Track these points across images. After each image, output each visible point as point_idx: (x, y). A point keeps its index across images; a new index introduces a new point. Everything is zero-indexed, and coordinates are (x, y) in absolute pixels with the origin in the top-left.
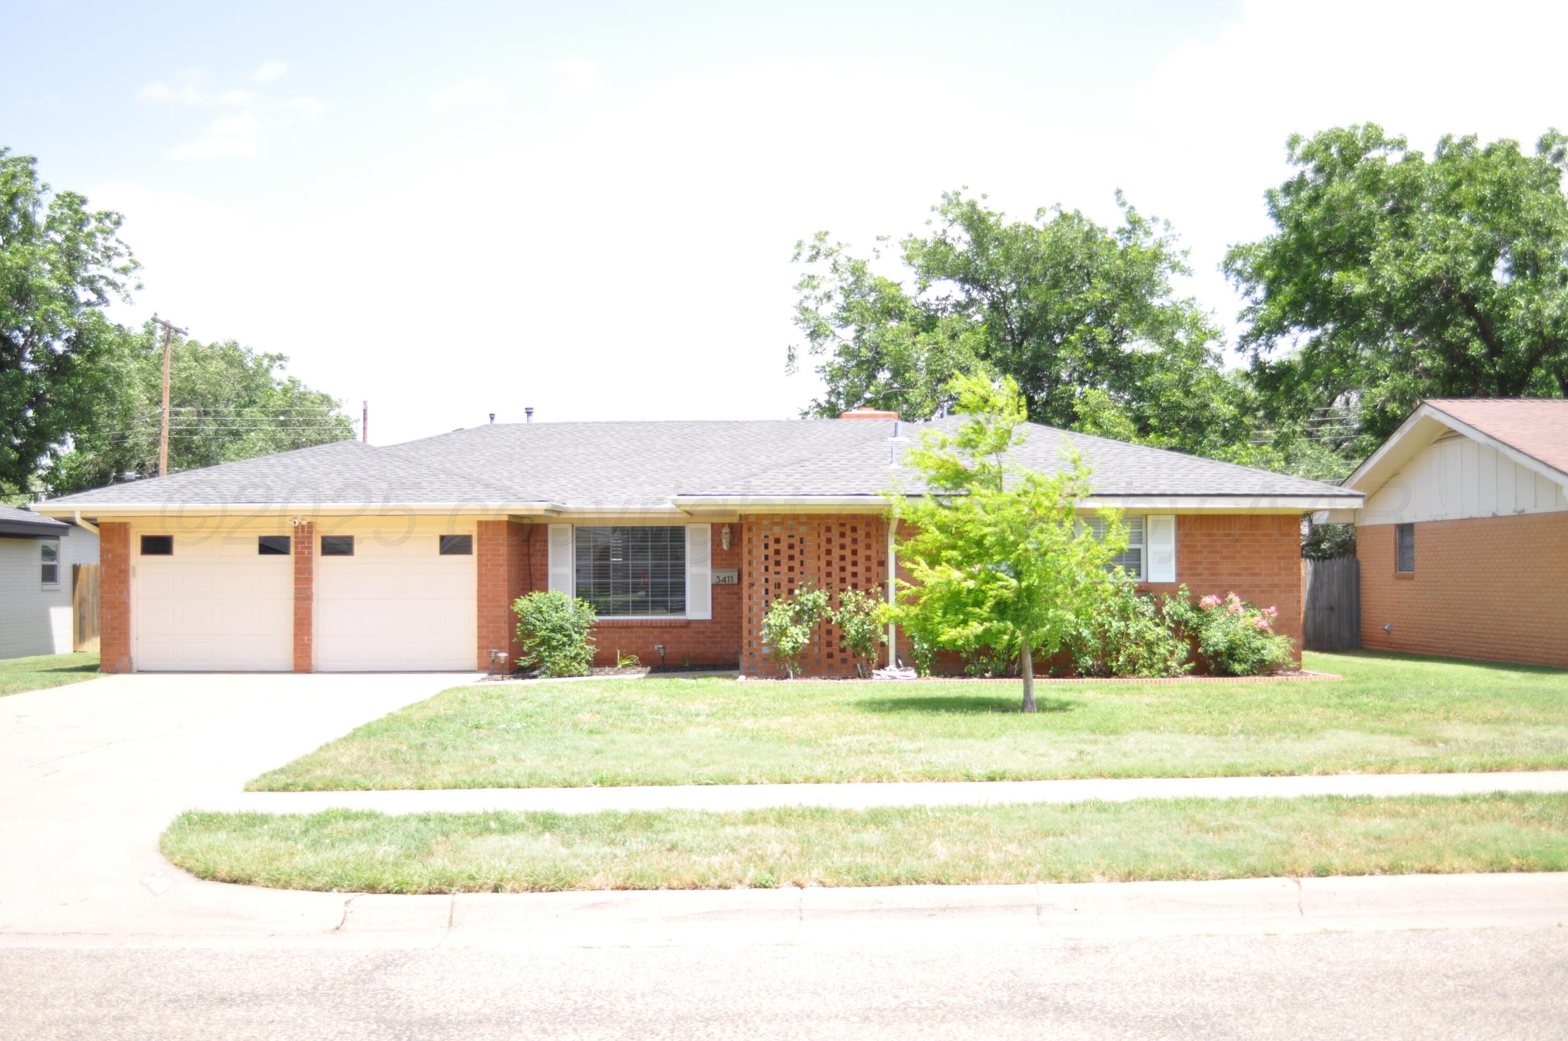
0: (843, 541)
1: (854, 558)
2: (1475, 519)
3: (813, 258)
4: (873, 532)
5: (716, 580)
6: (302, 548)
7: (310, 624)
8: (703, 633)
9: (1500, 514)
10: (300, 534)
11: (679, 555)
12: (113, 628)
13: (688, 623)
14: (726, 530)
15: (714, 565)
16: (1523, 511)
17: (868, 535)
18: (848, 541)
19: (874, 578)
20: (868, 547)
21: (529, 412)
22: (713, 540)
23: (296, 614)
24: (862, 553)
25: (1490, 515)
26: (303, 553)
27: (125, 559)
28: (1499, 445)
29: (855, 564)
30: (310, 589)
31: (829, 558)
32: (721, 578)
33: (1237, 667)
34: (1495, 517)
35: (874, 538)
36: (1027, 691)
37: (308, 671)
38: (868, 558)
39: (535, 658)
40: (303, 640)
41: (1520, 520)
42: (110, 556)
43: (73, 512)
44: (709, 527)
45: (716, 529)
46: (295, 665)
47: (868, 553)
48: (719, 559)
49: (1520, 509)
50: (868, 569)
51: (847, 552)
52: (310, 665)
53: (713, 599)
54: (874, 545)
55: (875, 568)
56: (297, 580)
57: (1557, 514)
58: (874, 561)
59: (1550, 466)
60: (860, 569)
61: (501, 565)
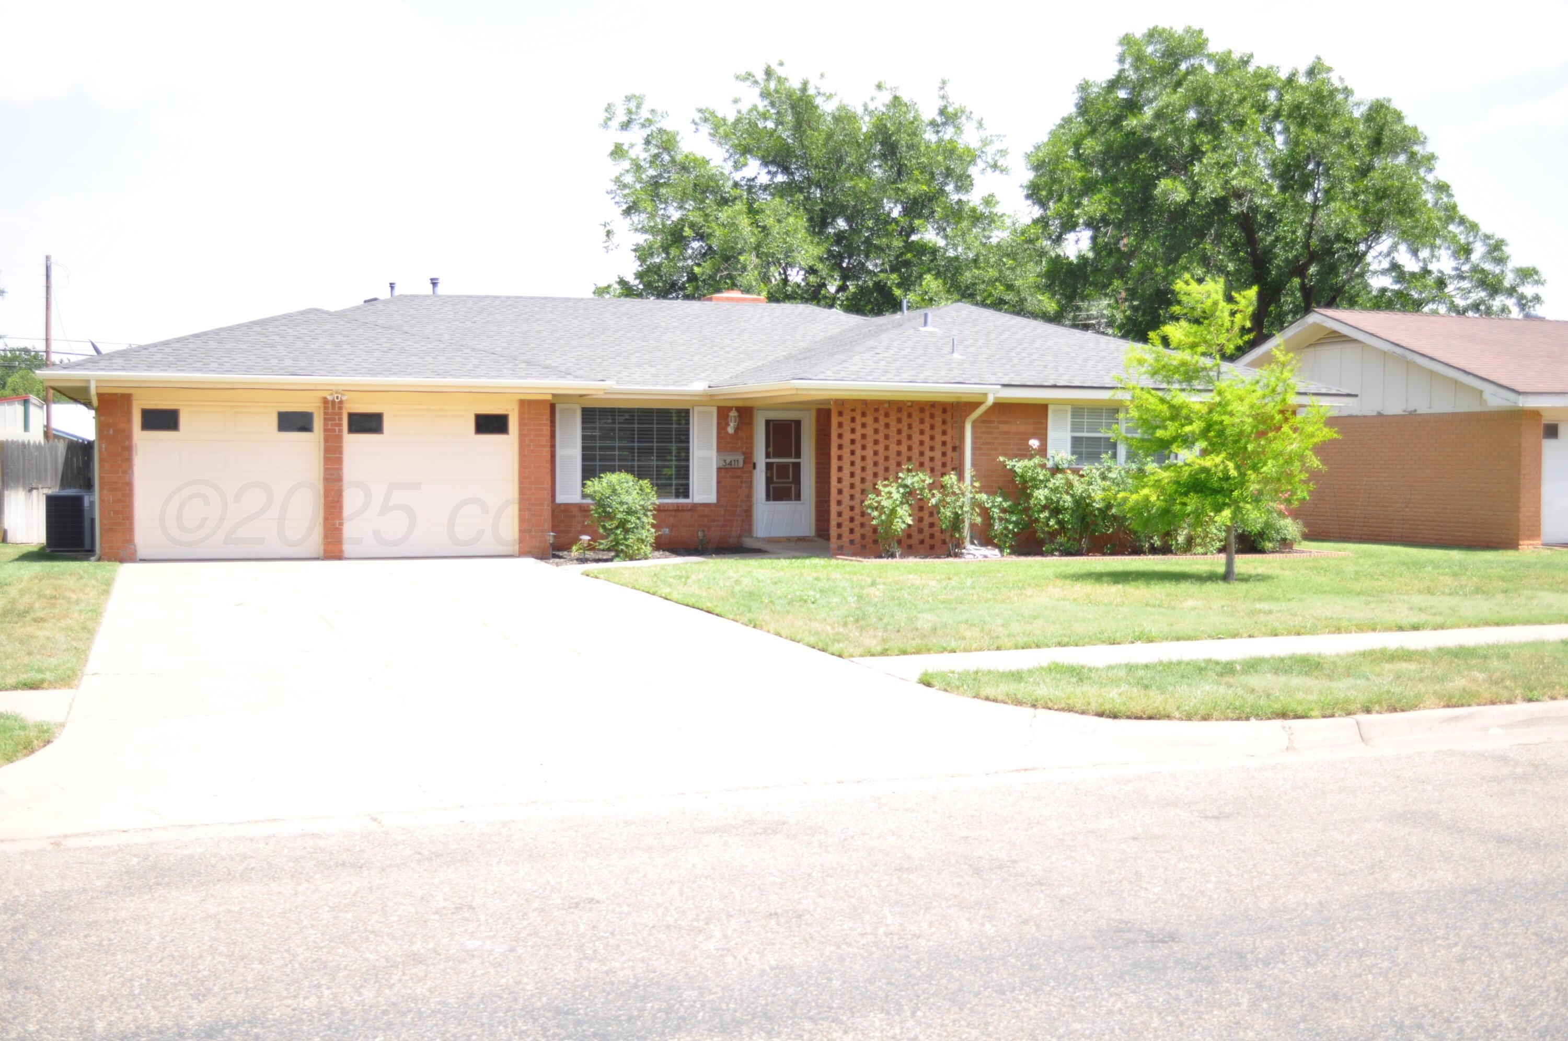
0: (922, 427)
1: (932, 443)
2: (1356, 416)
3: (625, 126)
4: (949, 419)
5: (722, 464)
6: (332, 425)
7: (341, 507)
8: (707, 516)
9: (1386, 412)
10: (330, 410)
11: (684, 437)
12: (116, 512)
13: (695, 507)
14: (733, 414)
15: (720, 449)
16: (1415, 411)
17: (944, 422)
18: (926, 427)
19: (949, 463)
20: (944, 433)
21: (434, 283)
22: (718, 424)
23: (326, 497)
24: (939, 438)
25: (1375, 413)
26: (334, 431)
27: (129, 436)
28: (1407, 354)
29: (932, 449)
30: (341, 469)
31: (909, 443)
32: (728, 462)
33: (1269, 545)
34: (1380, 415)
35: (949, 425)
36: (1230, 564)
37: (339, 557)
38: (944, 443)
39: (612, 541)
40: (335, 524)
41: (1411, 419)
42: (111, 431)
43: (88, 381)
44: (715, 410)
45: (723, 412)
46: (325, 551)
47: (944, 438)
48: (724, 443)
49: (1411, 408)
50: (944, 454)
51: (926, 438)
52: (341, 551)
53: (718, 482)
54: (949, 431)
55: (950, 453)
56: (327, 460)
57: (1454, 414)
58: (949, 446)
59: (1469, 373)
60: (937, 454)
61: (544, 446)
